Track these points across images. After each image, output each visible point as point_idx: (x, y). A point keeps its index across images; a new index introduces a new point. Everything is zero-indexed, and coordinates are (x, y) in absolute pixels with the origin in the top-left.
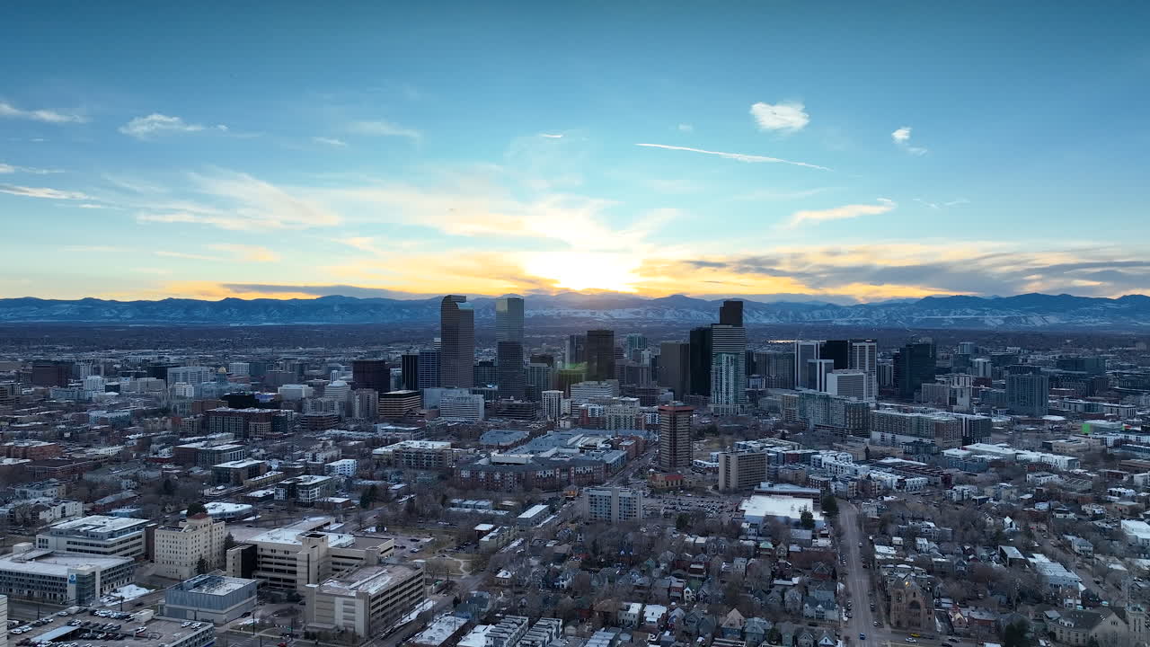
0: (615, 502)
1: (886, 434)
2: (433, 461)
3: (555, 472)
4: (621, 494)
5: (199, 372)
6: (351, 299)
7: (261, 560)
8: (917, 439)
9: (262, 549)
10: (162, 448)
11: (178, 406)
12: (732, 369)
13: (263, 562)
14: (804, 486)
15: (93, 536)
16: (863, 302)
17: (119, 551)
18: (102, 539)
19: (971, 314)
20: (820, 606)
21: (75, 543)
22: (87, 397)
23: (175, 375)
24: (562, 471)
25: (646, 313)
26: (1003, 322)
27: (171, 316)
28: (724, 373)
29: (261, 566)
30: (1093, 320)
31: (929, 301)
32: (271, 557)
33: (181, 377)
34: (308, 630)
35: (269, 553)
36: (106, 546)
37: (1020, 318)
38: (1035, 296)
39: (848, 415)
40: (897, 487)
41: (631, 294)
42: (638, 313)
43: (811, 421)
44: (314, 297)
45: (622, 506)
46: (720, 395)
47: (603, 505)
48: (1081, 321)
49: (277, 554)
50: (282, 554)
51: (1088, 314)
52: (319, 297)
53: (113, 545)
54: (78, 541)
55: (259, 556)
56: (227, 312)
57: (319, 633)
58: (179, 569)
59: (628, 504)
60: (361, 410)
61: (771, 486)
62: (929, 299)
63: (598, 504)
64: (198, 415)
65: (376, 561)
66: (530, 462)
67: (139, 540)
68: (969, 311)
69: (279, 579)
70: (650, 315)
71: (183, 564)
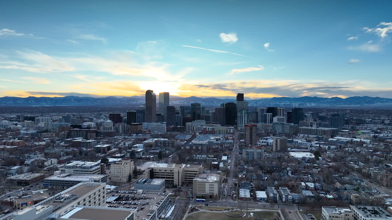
0: (255, 154)
1: (305, 135)
2: (170, 144)
3: (218, 146)
4: (257, 151)
5: (47, 119)
6: (77, 97)
7: (155, 174)
8: (317, 136)
9: (155, 170)
10: (61, 142)
11: (51, 130)
12: (246, 115)
13: (156, 175)
14: (301, 149)
15: (84, 168)
16: (252, 99)
17: (96, 172)
18: (88, 169)
19: (288, 103)
20: (359, 181)
21: (77, 171)
22: (9, 127)
23: (38, 120)
24: (221, 146)
25: (184, 102)
26: (298, 105)
27: (8, 103)
28: (244, 117)
29: (155, 176)
30: (324, 105)
31: (274, 99)
32: (159, 173)
33: (41, 121)
34: (197, 195)
35: (159, 171)
36: (91, 171)
37: (303, 104)
38: (307, 97)
39: (291, 129)
40: (328, 149)
41: (177, 96)
42: (180, 102)
43: (277, 131)
44: (63, 96)
45: (258, 155)
46: (242, 124)
47: (251, 154)
48: (321, 105)
49: (162, 171)
50: (164, 171)
51: (323, 103)
52: (65, 96)
53: (93, 171)
54: (78, 170)
55: (154, 172)
56: (30, 101)
57: (205, 196)
58: (122, 179)
59: (260, 154)
60: (122, 130)
61: (291, 149)
62: (274, 98)
63: (249, 155)
64: (66, 132)
65: (203, 173)
66: (207, 143)
67: (99, 170)
68: (287, 102)
69: (169, 181)
70: (185, 103)
71: (123, 177)
